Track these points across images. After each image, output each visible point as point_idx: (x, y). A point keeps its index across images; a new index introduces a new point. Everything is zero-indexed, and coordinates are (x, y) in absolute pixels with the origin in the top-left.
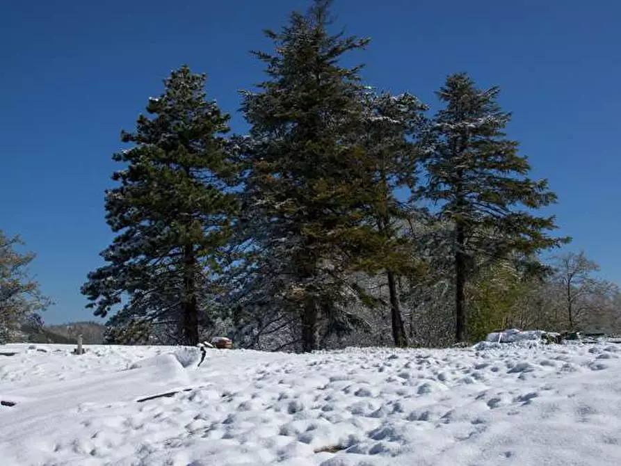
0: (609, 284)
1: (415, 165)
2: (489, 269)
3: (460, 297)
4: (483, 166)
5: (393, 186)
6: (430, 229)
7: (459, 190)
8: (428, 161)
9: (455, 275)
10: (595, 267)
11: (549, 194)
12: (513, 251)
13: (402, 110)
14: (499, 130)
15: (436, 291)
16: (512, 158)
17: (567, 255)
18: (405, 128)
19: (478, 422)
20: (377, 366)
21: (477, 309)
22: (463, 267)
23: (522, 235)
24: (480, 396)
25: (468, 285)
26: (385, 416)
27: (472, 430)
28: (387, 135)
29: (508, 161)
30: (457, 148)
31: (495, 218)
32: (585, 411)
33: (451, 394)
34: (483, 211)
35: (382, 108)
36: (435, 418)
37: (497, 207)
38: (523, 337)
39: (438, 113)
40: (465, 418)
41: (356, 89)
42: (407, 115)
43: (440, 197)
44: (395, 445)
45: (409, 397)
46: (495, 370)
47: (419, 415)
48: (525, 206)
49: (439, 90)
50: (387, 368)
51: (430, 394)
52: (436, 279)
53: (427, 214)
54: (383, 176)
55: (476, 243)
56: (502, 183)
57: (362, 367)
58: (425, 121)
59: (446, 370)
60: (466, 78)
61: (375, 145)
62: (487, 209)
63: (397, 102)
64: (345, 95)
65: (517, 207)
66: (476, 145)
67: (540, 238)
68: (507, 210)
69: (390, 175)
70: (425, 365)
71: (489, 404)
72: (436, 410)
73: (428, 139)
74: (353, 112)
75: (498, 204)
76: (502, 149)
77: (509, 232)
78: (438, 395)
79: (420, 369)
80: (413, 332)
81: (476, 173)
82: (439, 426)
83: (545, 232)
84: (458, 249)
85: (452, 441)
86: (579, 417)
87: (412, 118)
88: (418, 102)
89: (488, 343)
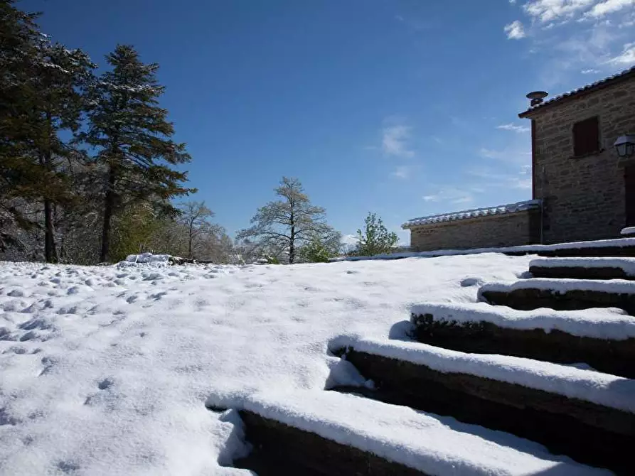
0: (220, 226)
1: (79, 113)
2: (132, 207)
3: (107, 226)
4: (137, 124)
5: (57, 128)
6: (87, 169)
7: (116, 140)
8: (91, 112)
9: (104, 209)
10: (211, 213)
11: (186, 155)
12: (153, 195)
13: (74, 63)
14: (154, 98)
15: (87, 220)
16: (161, 122)
17: (192, 203)
18: (75, 79)
19: (119, 313)
20: (30, 274)
21: (119, 238)
22: (111, 203)
23: (161, 182)
24: (121, 295)
25: (114, 218)
26: (37, 310)
27: (114, 319)
28: (56, 83)
29: (158, 124)
30: (118, 106)
31: (142, 167)
32: (201, 303)
33: (95, 294)
34: (132, 160)
35: (55, 57)
36: (81, 311)
37: (145, 159)
38: (155, 259)
39: (105, 73)
40: (108, 310)
41: (32, 33)
42: (77, 68)
43: (98, 144)
44: (45, 333)
45: (59, 296)
46: (133, 278)
47: (67, 309)
48: (166, 161)
49: (108, 54)
50: (39, 276)
51: (78, 294)
52: (88, 211)
53: (85, 156)
54: (49, 117)
55: (124, 185)
56: (151, 140)
57: (15, 275)
58: (93, 77)
59: (93, 278)
60: (133, 49)
61: (45, 88)
62: (136, 159)
63: (69, 55)
64: (19, 35)
65: (160, 161)
66: (133, 106)
67: (175, 187)
68: (151, 162)
69: (56, 117)
70: (74, 274)
71: (128, 301)
72: (83, 305)
73: (93, 94)
74: (26, 54)
75: (145, 156)
76: (154, 113)
77: (151, 179)
78: (85, 295)
79: (70, 277)
80: (63, 253)
81: (131, 129)
82: (86, 317)
83: (178, 183)
84: (108, 188)
85: (97, 327)
86: (196, 307)
87: (82, 72)
88: (89, 59)
89: (127, 262)
